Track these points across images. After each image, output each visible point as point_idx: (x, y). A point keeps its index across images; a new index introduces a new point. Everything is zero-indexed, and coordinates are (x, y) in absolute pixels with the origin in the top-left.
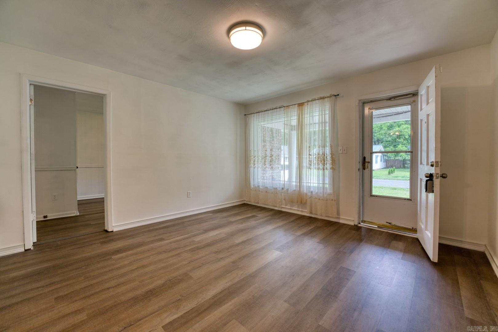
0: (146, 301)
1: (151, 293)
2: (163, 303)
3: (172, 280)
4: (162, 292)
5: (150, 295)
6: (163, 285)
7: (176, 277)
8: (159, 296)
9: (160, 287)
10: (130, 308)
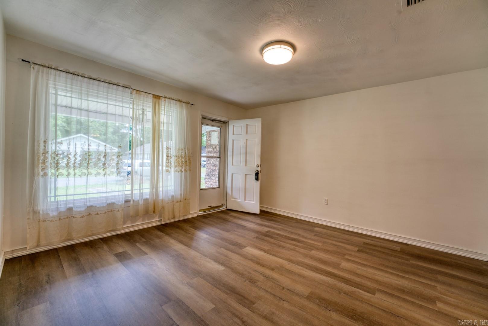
0: (366, 315)
1: (354, 316)
2: (357, 303)
3: (325, 306)
4: (346, 308)
5: (357, 316)
6: (336, 311)
7: (318, 304)
8: (353, 308)
9: (342, 312)
10: (383, 324)
